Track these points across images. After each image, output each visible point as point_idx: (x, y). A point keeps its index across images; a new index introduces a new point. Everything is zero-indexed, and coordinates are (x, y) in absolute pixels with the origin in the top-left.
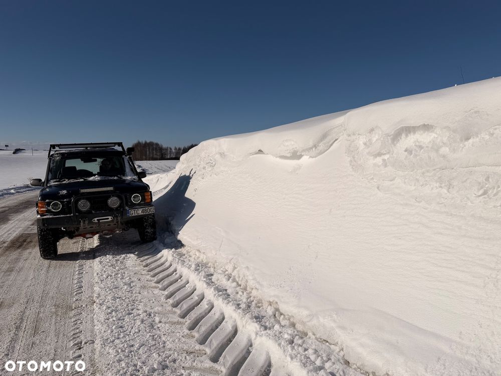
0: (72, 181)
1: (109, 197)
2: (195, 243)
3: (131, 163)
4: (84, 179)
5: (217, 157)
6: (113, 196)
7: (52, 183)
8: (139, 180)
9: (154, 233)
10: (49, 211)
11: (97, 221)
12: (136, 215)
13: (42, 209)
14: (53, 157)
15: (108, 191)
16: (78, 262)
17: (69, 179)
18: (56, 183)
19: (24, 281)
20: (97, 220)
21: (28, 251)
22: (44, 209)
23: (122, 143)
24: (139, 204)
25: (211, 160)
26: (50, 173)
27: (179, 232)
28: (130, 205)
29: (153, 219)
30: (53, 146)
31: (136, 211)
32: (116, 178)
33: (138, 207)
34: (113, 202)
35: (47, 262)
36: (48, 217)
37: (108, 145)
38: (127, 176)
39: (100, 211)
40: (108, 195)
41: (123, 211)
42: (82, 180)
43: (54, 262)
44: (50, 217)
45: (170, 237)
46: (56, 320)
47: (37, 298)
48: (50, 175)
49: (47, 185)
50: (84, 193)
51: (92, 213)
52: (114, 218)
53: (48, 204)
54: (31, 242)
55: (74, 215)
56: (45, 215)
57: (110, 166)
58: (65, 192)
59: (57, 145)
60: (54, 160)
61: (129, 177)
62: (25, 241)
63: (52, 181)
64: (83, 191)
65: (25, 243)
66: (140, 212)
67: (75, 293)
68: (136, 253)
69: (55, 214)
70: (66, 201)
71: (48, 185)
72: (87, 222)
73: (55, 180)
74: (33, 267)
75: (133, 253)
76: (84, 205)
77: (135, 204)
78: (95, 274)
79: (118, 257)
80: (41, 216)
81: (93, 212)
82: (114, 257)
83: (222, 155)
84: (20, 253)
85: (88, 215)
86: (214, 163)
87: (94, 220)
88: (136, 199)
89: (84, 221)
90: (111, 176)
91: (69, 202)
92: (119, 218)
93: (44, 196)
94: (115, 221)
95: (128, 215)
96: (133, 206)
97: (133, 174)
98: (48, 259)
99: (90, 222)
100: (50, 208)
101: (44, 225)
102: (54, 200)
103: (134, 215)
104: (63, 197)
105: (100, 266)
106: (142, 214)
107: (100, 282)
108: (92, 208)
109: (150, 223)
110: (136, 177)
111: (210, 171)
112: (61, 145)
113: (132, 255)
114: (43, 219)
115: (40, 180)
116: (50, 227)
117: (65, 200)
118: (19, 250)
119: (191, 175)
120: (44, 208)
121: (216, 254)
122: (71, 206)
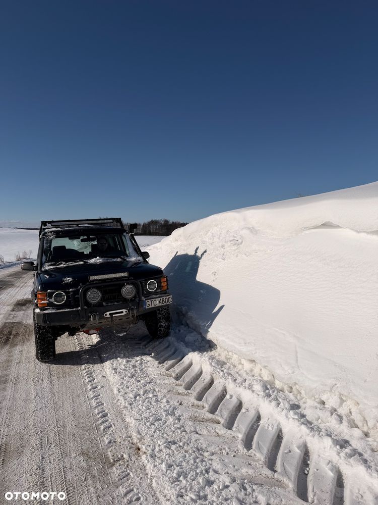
0: (70, 264)
1: (123, 285)
2: (244, 349)
3: (133, 242)
4: (85, 262)
5: (245, 233)
6: (128, 284)
7: (47, 267)
8: (144, 261)
9: (168, 327)
10: (51, 305)
11: (109, 316)
12: (153, 306)
13: (42, 302)
14: (46, 236)
15: (122, 277)
16: (83, 367)
17: (66, 262)
18: (52, 267)
19: (26, 401)
20: (110, 314)
21: (18, 348)
22: (45, 302)
23: (120, 218)
24: (156, 293)
25: (235, 237)
26: (44, 255)
27: (209, 330)
28: (146, 294)
29: (168, 310)
30: (44, 223)
31: (153, 302)
32: (119, 260)
33: (155, 296)
34: (128, 290)
35: (45, 366)
36: (50, 311)
37: (106, 221)
38: (130, 257)
39: (111, 302)
40: (120, 283)
41: (139, 302)
42: (82, 263)
43: (54, 367)
44: (53, 311)
45: (192, 334)
46: (96, 489)
47: (52, 435)
48: (44, 258)
49: (41, 269)
50: (93, 281)
51: (103, 306)
52: (129, 311)
53: (50, 295)
54: (17, 334)
55: (82, 309)
56: (46, 309)
57: (107, 245)
58: (69, 279)
59: (49, 222)
60: (47, 240)
61: (134, 259)
62: (10, 333)
63: (47, 264)
64: (92, 278)
65: (12, 337)
66: (158, 302)
67: (102, 427)
68: (153, 355)
69: (58, 307)
70: (71, 292)
71: (43, 269)
72: (97, 318)
73: (50, 263)
74: (31, 375)
75: (149, 354)
76: (94, 297)
77: (150, 293)
78: (115, 391)
79: (133, 361)
80: (42, 309)
81: (104, 304)
82: (128, 361)
83: (252, 230)
84: (9, 352)
85: (98, 309)
86: (240, 241)
87: (106, 315)
88: (152, 287)
89: (95, 316)
90: (114, 258)
91: (76, 292)
92: (135, 312)
93: (45, 286)
94: (131, 315)
95: (144, 306)
96: (149, 295)
97: (136, 255)
98: (46, 362)
99: (102, 317)
100: (52, 300)
101: (45, 322)
102: (58, 290)
103: (150, 307)
104: (68, 285)
105: (117, 376)
106: (160, 305)
107: (129, 407)
108: (103, 299)
109: (164, 316)
110: (140, 258)
111: (235, 250)
112: (53, 222)
113: (148, 358)
114: (44, 314)
115: (32, 263)
116: (53, 324)
117: (71, 290)
118: (7, 347)
119: (199, 254)
120: (44, 300)
121: (293, 373)
122: (78, 298)
